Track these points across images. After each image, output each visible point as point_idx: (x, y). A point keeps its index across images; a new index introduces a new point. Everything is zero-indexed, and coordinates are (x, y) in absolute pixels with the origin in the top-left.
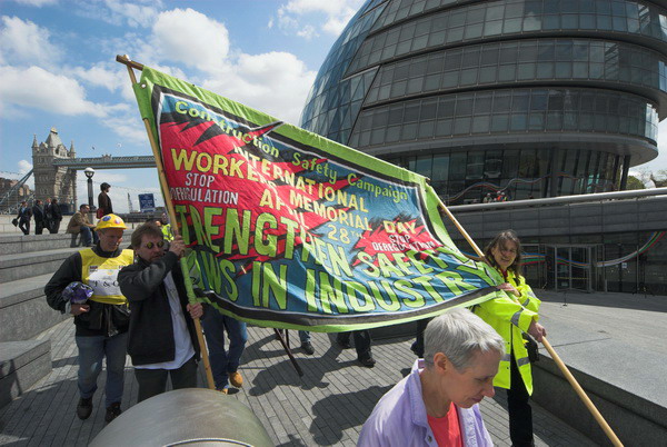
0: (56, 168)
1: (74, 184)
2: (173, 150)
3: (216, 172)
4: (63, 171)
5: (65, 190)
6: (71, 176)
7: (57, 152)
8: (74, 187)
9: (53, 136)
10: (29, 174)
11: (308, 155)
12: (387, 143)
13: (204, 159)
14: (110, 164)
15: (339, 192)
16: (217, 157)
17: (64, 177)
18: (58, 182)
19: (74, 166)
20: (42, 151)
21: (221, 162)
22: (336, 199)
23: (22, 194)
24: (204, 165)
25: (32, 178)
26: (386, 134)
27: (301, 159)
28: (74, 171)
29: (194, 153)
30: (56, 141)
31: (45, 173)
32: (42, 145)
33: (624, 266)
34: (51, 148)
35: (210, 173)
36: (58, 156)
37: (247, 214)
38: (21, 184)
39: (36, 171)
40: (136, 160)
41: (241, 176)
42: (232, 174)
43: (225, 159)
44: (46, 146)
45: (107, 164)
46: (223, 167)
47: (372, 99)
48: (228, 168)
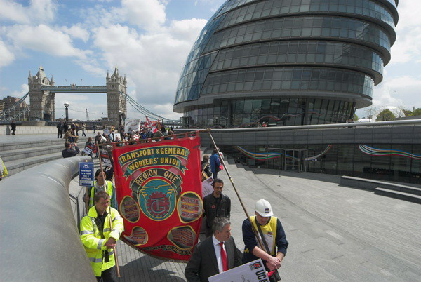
0: (43, 91)
1: (53, 102)
4: (46, 93)
5: (48, 106)
6: (52, 97)
7: (43, 81)
8: (53, 104)
9: (41, 72)
10: (27, 95)
12: (219, 93)
14: (75, 90)
17: (48, 97)
18: (44, 100)
19: (54, 91)
20: (35, 81)
23: (21, 107)
25: (28, 97)
26: (219, 88)
28: (53, 94)
30: (43, 75)
31: (36, 95)
32: (34, 77)
33: (316, 160)
34: (39, 79)
36: (44, 84)
38: (21, 101)
39: (31, 93)
40: (91, 88)
44: (37, 78)
45: (73, 90)
47: (214, 69)
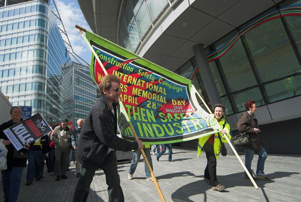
11: (145, 70)
15: (155, 86)
22: (153, 89)
27: (141, 71)
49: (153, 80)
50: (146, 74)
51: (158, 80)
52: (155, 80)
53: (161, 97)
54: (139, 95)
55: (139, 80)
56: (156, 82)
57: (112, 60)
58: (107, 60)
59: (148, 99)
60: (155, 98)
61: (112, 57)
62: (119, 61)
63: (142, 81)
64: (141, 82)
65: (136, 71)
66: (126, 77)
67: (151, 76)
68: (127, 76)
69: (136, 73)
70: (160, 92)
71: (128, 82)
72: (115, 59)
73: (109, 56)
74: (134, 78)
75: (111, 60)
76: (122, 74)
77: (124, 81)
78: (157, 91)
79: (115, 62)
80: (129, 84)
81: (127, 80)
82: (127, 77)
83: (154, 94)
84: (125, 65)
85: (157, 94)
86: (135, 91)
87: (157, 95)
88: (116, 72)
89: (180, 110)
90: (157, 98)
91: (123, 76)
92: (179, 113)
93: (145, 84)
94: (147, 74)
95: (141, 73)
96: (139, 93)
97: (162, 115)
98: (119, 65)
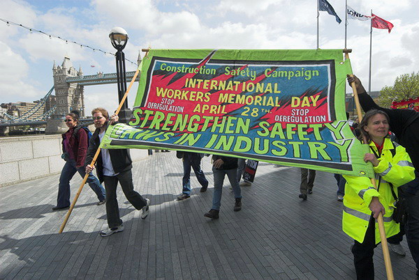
0: (68, 84)
1: (82, 96)
2: (158, 88)
3: (175, 98)
4: (74, 86)
5: (76, 101)
6: (80, 90)
7: (69, 72)
8: (82, 98)
9: (66, 61)
10: (53, 88)
11: (234, 66)
13: (171, 92)
14: (102, 79)
15: (258, 84)
16: (176, 91)
17: (75, 91)
18: (70, 95)
19: (82, 82)
20: (59, 72)
21: (178, 93)
22: (255, 89)
24: (170, 95)
27: (230, 70)
28: (82, 86)
29: (167, 89)
30: (68, 66)
31: (62, 88)
32: (59, 67)
34: (64, 69)
35: (173, 98)
36: (70, 75)
37: (187, 116)
39: (56, 87)
41: (186, 99)
42: (182, 99)
43: (180, 92)
44: (61, 68)
46: (179, 95)
48: (181, 96)
49: (255, 76)
50: (238, 71)
51: (263, 73)
52: (257, 76)
53: (271, 98)
54: (230, 102)
55: (230, 82)
56: (261, 78)
57: (183, 67)
58: (177, 70)
59: (246, 105)
60: (259, 102)
61: (181, 65)
62: (192, 67)
63: (235, 82)
64: (234, 85)
65: (220, 71)
66: (207, 83)
67: (248, 71)
68: (209, 81)
69: (221, 74)
70: (268, 92)
71: (211, 88)
72: (186, 66)
73: (177, 66)
74: (221, 82)
75: (181, 69)
76: (200, 81)
77: (205, 87)
78: (262, 92)
79: (186, 69)
80: (213, 91)
81: (209, 87)
82: (210, 83)
83: (257, 97)
84: (201, 69)
85: (262, 95)
86: (223, 98)
87: (262, 97)
88: (191, 80)
89: (303, 117)
90: (262, 102)
91: (202, 83)
92: (297, 124)
93: (240, 86)
94: (241, 70)
95: (231, 72)
96: (231, 99)
97: (265, 125)
98: (193, 71)
